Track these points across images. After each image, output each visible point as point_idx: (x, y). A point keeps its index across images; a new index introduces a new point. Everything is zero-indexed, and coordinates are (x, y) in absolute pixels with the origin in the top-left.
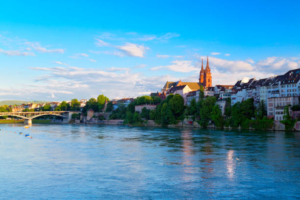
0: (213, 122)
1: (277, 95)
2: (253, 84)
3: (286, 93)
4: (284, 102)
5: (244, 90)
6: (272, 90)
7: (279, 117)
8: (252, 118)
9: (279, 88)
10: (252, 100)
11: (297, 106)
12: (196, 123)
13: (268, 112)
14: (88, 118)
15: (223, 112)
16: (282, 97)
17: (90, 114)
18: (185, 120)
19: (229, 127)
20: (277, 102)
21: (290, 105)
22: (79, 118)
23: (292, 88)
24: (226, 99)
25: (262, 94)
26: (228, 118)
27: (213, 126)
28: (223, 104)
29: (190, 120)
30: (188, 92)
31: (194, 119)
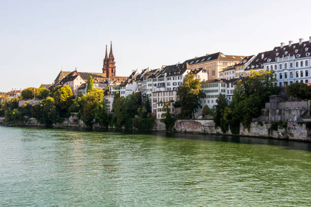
0: (97, 121)
1: (162, 89)
3: (172, 87)
4: (167, 97)
5: (134, 83)
6: (157, 82)
7: (159, 114)
8: (136, 116)
9: (165, 81)
10: (140, 93)
11: (178, 102)
12: (81, 122)
13: (153, 108)
15: (111, 108)
16: (169, 91)
18: (71, 118)
19: (114, 127)
20: (161, 97)
21: (173, 101)
23: (177, 81)
24: (114, 93)
25: (148, 88)
26: (114, 116)
27: (98, 125)
28: (111, 99)
29: (75, 118)
30: (80, 85)
31: (79, 117)
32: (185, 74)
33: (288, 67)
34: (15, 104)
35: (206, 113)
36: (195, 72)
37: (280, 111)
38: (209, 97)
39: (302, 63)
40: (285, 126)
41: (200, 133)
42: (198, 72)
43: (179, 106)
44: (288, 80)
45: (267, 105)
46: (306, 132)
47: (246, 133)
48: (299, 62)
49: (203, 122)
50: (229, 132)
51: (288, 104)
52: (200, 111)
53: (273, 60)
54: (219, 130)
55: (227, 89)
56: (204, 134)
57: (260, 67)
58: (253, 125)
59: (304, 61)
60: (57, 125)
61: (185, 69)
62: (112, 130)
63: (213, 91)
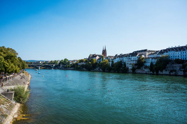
0: (107, 69)
1: (129, 60)
2: (122, 56)
3: (133, 59)
4: (132, 62)
5: (118, 58)
6: (128, 58)
7: (130, 68)
8: (121, 68)
9: (131, 58)
10: (121, 61)
11: (136, 64)
12: (101, 70)
13: (127, 66)
14: (61, 67)
15: (111, 66)
16: (131, 61)
17: (61, 66)
18: (97, 68)
21: (134, 64)
22: (57, 67)
23: (135, 58)
24: (112, 61)
25: (124, 60)
26: (113, 68)
27: (107, 71)
28: (111, 63)
29: (99, 68)
30: (98, 58)
31: (100, 68)
32: (137, 55)
33: (172, 54)
34: (77, 64)
35: (146, 67)
36: (141, 55)
37: (172, 67)
38: (147, 62)
39: (177, 53)
40: (176, 71)
41: (145, 73)
42: (142, 55)
43: (136, 65)
44: (172, 58)
45: (168, 65)
46: (183, 73)
47: (161, 73)
48: (176, 53)
49: (146, 70)
50: (155, 73)
51: (175, 65)
52: (144, 66)
53: (167, 52)
54: (152, 72)
55: (152, 60)
56: (146, 74)
57: (162, 54)
58: (163, 71)
59: (178, 53)
60: (92, 70)
61: (137, 54)
62: (112, 72)
63: (149, 61)
